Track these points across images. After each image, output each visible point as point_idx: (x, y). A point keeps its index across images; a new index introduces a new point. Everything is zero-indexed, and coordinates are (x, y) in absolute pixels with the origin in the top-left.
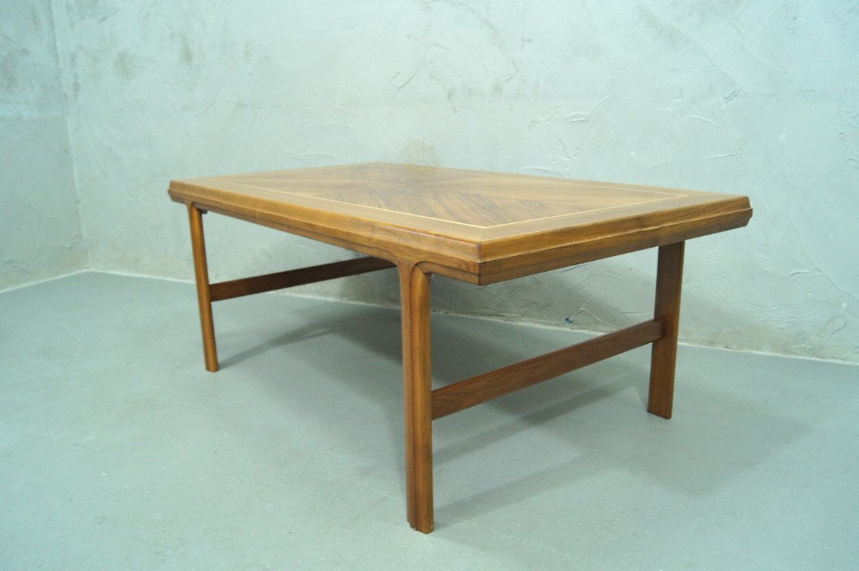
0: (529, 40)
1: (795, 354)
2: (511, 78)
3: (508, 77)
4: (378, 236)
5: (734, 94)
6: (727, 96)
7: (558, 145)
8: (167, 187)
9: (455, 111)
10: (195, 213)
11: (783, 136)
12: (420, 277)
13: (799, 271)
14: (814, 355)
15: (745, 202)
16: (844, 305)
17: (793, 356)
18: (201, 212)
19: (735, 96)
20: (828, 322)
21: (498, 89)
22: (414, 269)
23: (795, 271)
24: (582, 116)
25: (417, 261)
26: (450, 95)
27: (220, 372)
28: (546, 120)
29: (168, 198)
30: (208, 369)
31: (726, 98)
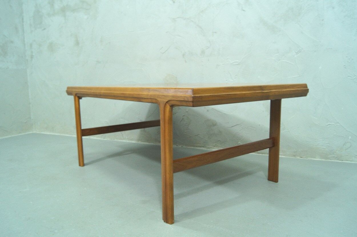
0: (215, 32)
1: (330, 159)
2: (209, 47)
3: (207, 47)
4: (151, 93)
5: (300, 51)
6: (296, 52)
7: (228, 74)
8: (66, 89)
9: (186, 62)
10: (77, 98)
11: (320, 68)
12: (168, 108)
13: (330, 124)
14: (338, 159)
15: (305, 86)
16: (350, 137)
17: (329, 160)
18: (80, 98)
19: (300, 52)
20: (344, 145)
21: (203, 52)
22: (165, 104)
23: (328, 124)
24: (237, 62)
25: (167, 100)
26: (184, 55)
27: (85, 167)
28: (223, 64)
29: (66, 94)
30: (80, 165)
31: (296, 53)
